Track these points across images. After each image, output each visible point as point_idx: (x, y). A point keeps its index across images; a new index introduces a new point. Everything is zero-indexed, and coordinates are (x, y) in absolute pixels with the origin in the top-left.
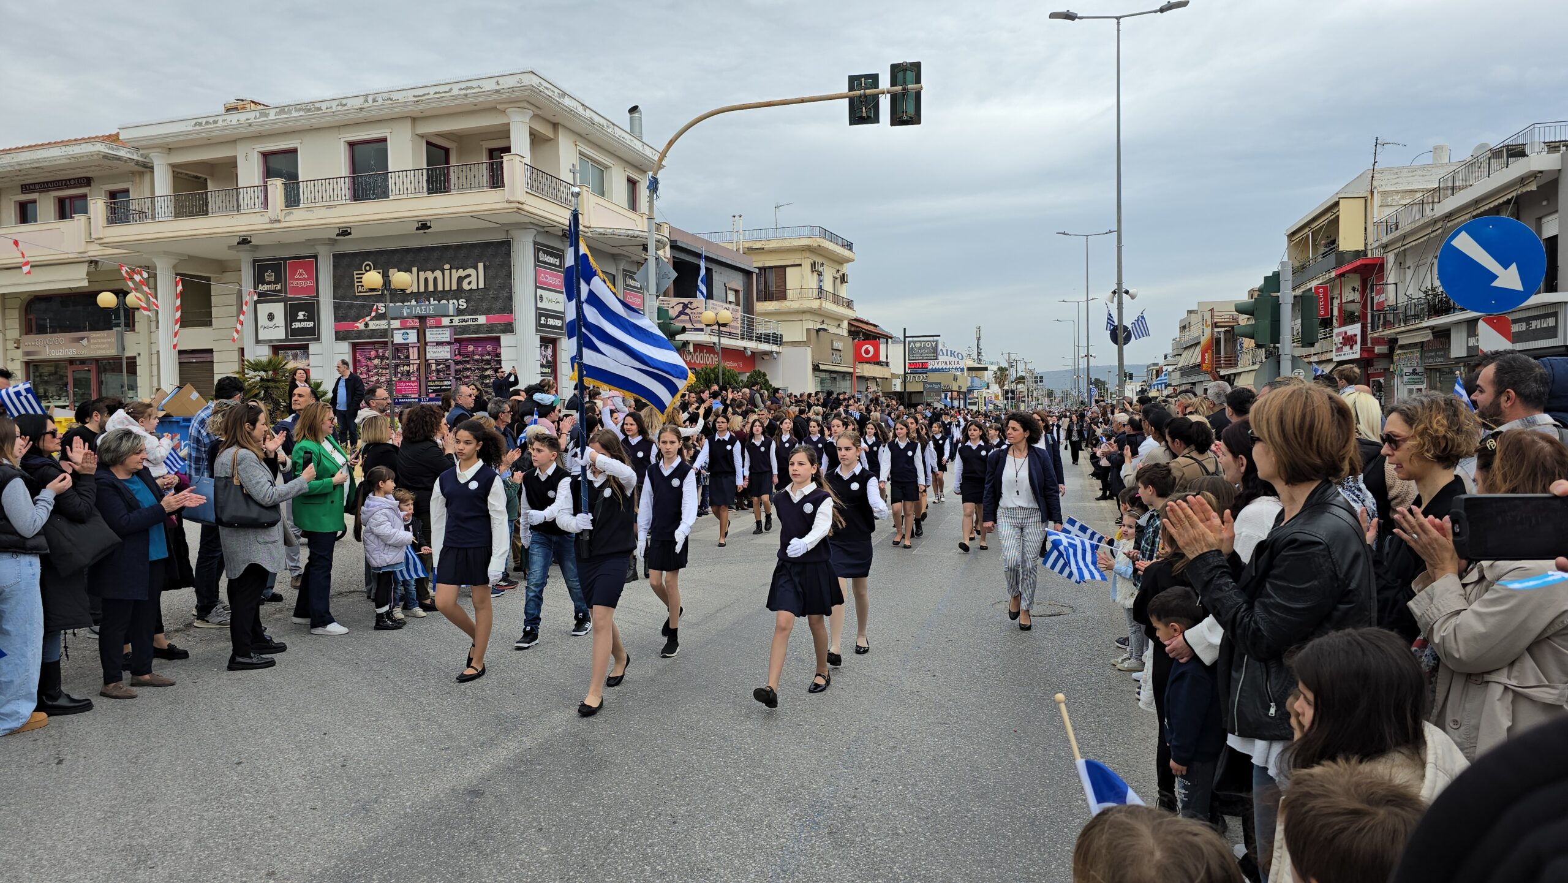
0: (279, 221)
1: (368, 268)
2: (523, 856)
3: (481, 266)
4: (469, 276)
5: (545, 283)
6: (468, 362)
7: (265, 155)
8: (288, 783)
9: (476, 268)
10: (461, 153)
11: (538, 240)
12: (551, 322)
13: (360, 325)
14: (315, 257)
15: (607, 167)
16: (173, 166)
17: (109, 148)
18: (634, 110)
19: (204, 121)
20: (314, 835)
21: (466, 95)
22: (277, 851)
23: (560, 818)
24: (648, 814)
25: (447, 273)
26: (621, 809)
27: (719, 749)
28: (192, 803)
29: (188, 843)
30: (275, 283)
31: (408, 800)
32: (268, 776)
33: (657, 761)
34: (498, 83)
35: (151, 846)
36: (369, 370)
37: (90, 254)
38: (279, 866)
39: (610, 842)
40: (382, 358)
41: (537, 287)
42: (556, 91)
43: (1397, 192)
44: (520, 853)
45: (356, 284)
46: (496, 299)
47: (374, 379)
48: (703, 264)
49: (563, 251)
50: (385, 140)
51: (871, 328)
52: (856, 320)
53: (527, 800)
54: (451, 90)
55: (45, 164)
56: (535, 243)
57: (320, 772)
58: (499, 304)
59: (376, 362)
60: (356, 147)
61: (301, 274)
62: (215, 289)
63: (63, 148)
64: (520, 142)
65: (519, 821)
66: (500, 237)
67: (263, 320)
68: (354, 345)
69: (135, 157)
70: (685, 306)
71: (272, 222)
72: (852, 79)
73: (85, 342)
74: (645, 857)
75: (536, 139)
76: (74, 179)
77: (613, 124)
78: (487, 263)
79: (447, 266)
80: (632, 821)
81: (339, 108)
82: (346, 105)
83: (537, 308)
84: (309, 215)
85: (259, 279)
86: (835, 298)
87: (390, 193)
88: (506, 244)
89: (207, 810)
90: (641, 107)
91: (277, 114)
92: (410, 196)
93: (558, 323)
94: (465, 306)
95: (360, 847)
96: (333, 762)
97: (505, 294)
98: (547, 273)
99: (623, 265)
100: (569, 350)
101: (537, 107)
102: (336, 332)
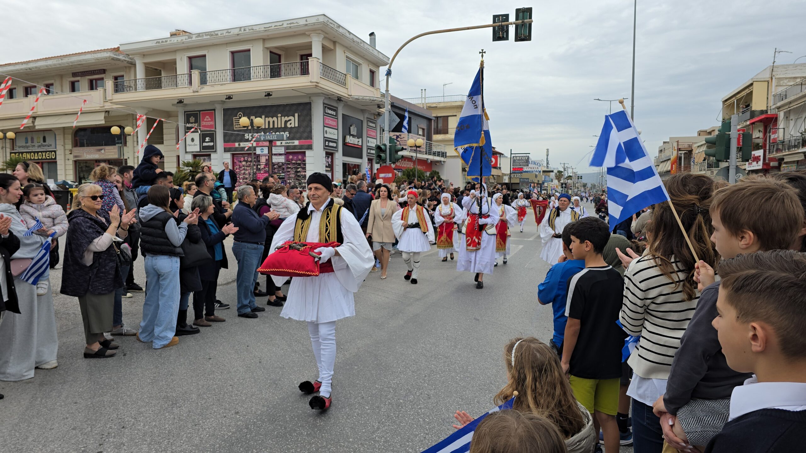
0: (197, 92)
1: (240, 116)
3: (296, 115)
4: (290, 120)
5: (328, 124)
6: (289, 164)
7: (190, 58)
8: (235, 369)
9: (294, 116)
10: (287, 57)
11: (325, 102)
12: (331, 144)
13: (237, 145)
14: (214, 110)
15: (360, 64)
16: (146, 64)
17: (115, 55)
18: (372, 34)
19: (161, 41)
20: (253, 395)
21: (290, 27)
22: (238, 401)
24: (415, 393)
25: (279, 118)
26: (401, 390)
27: (445, 362)
28: (192, 377)
29: (194, 396)
30: (195, 123)
31: (295, 381)
32: (225, 366)
33: (414, 367)
34: (306, 21)
35: (177, 397)
36: (240, 167)
37: (106, 107)
38: (240, 409)
39: (399, 406)
40: (247, 161)
41: (324, 126)
42: (336, 25)
43: (786, 78)
44: (356, 409)
45: (234, 124)
46: (304, 132)
47: (243, 172)
48: (406, 114)
49: (337, 108)
50: (249, 50)
54: (283, 24)
55: (84, 62)
56: (324, 104)
57: (249, 365)
58: (305, 135)
59: (244, 163)
60: (235, 54)
61: (207, 119)
62: (165, 126)
63: (92, 55)
64: (317, 51)
65: (352, 393)
66: (306, 100)
67: (189, 141)
68: (233, 155)
69: (127, 59)
70: (398, 137)
71: (194, 92)
72: (495, 17)
73: (103, 151)
74: (419, 415)
75: (325, 50)
76: (97, 70)
77: (364, 42)
78: (300, 114)
79: (279, 115)
80: (408, 396)
81: (227, 34)
82: (230, 32)
83: (324, 137)
84: (212, 89)
85: (188, 121)
87: (252, 77)
88: (309, 104)
89: (200, 381)
90: (375, 33)
91: (196, 37)
92: (262, 79)
93: (334, 145)
94: (288, 135)
95: (277, 402)
96: (255, 360)
97: (308, 129)
98: (329, 119)
99: (366, 115)
100: (339, 159)
101: (326, 33)
102: (224, 148)
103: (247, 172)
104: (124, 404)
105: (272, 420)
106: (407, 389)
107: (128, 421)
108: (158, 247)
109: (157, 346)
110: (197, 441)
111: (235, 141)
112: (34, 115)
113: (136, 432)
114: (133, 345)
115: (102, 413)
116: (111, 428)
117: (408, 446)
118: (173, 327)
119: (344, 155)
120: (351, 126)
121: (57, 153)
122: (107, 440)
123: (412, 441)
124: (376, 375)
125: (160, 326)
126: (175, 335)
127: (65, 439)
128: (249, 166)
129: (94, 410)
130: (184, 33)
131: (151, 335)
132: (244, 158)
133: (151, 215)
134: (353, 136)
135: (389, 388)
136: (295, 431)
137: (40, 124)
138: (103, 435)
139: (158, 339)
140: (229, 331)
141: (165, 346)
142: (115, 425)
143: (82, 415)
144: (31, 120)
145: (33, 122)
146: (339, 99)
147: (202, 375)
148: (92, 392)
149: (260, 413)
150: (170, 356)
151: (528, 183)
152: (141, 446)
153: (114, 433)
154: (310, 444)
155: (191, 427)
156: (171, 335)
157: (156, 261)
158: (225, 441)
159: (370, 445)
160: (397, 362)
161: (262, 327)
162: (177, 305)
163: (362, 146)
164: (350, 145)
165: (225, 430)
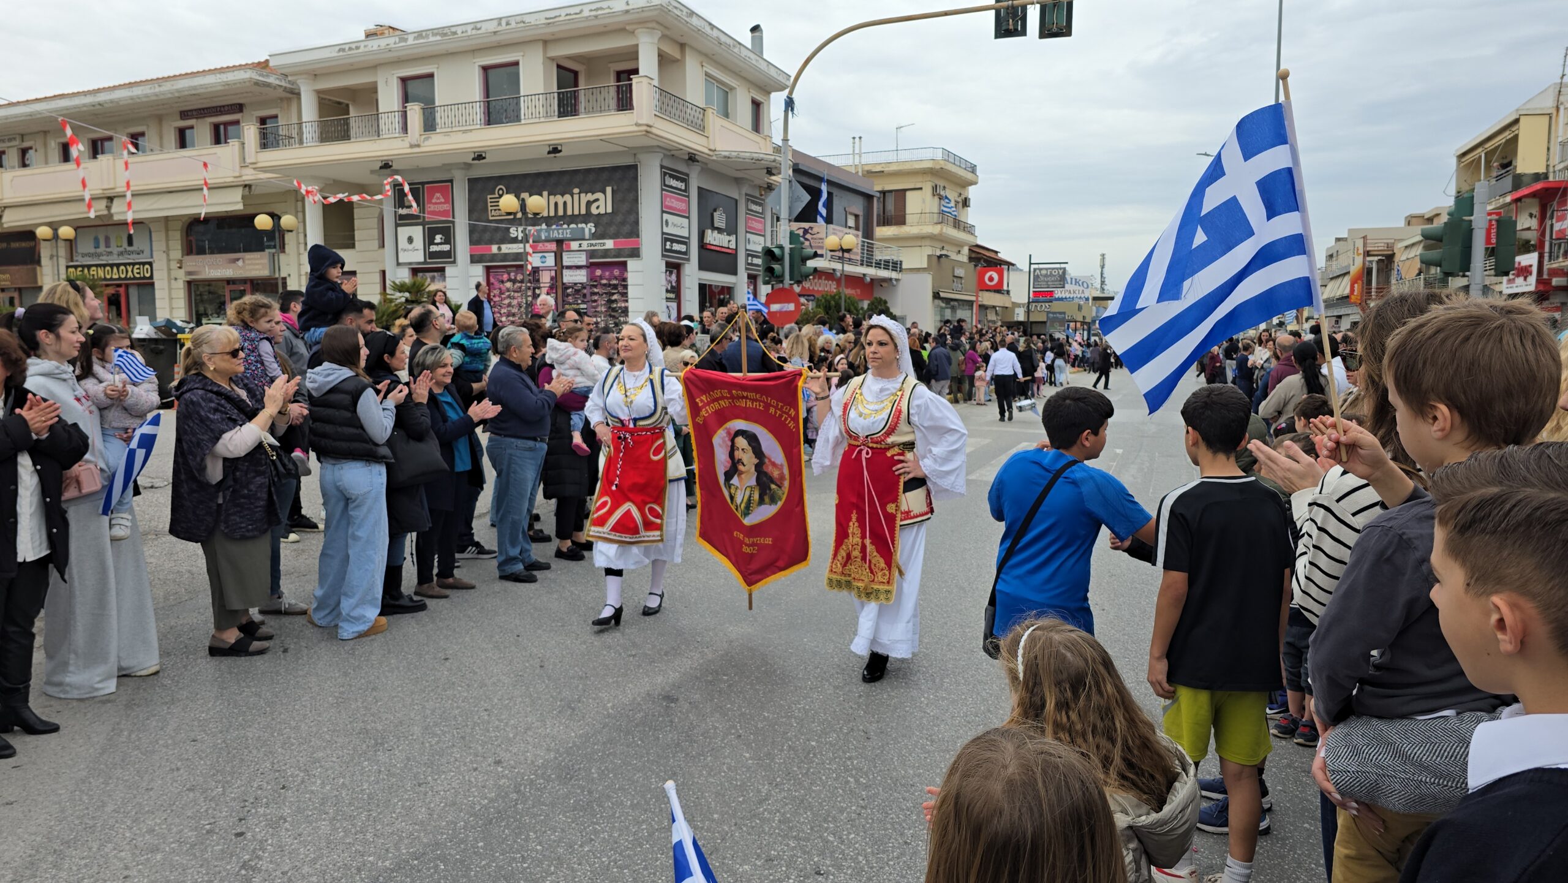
0: (418, 146)
1: (501, 192)
2: (728, 760)
3: (609, 190)
4: (597, 200)
5: (670, 208)
6: (595, 286)
7: (404, 80)
8: (494, 679)
9: (604, 192)
10: (590, 76)
11: (665, 164)
12: (676, 247)
13: (494, 249)
14: (451, 181)
15: (732, 89)
16: (319, 92)
17: (260, 75)
18: (755, 29)
19: (347, 47)
20: (528, 729)
21: (596, 17)
22: (500, 740)
23: (756, 727)
24: (841, 728)
25: (576, 197)
26: (813, 722)
28: (412, 693)
29: (417, 730)
31: (609, 702)
32: (475, 673)
33: (838, 678)
34: (627, 4)
35: (385, 731)
36: (501, 293)
37: (244, 178)
38: (504, 755)
39: (809, 753)
40: (514, 281)
41: (663, 212)
42: (685, 10)
44: (725, 758)
45: (490, 208)
46: (623, 223)
47: (506, 302)
48: (824, 188)
49: (687, 175)
50: (516, 64)
51: (992, 255)
52: (978, 246)
53: (721, 708)
54: (581, 11)
55: (202, 91)
56: (662, 167)
57: (521, 671)
58: (626, 229)
59: (509, 285)
60: (491, 72)
61: (438, 198)
62: (357, 212)
63: (218, 75)
64: (648, 64)
65: (718, 728)
66: (628, 161)
67: (403, 242)
68: (488, 269)
69: (283, 84)
70: (806, 231)
71: (412, 146)
73: (240, 263)
74: (847, 770)
75: (664, 60)
76: (228, 106)
77: (740, 44)
78: (615, 188)
79: (576, 191)
80: (826, 734)
81: (474, 32)
82: (480, 29)
83: (663, 233)
84: (447, 140)
85: (399, 203)
86: (957, 224)
87: (522, 117)
88: (634, 167)
89: (428, 701)
90: (762, 27)
91: (415, 38)
92: (542, 120)
93: (683, 248)
94: (593, 230)
95: (574, 742)
96: (531, 662)
97: (632, 218)
98: (674, 198)
99: (745, 189)
100: (693, 276)
101: (666, 27)
102: (471, 256)
103: (515, 302)
104: (285, 744)
105: (566, 777)
106: (826, 719)
107: (291, 776)
108: (344, 445)
109: (345, 634)
110: (422, 814)
111: (491, 242)
112: (109, 193)
113: (307, 796)
114: (302, 631)
115: (243, 760)
116: (260, 788)
117: (827, 829)
118: (377, 599)
119: (702, 267)
120: (715, 210)
121: (155, 266)
122: (253, 811)
123: (835, 820)
124: (764, 693)
125: (350, 597)
126: (381, 614)
127: (174, 808)
128: (519, 290)
129: (229, 753)
130: (391, 30)
131: (335, 613)
132: (509, 274)
133: (329, 382)
134: (720, 230)
135: (789, 717)
136: (609, 797)
137: (121, 212)
138: (246, 801)
139: (348, 621)
140: (483, 608)
141: (361, 635)
142: (267, 783)
143: (205, 764)
144: (103, 204)
145: (108, 208)
146: (692, 158)
147: (433, 690)
148: (224, 720)
149: (543, 764)
150: (371, 653)
151: (1063, 321)
152: (316, 822)
153: (266, 797)
154: (639, 823)
155: (412, 788)
156: (372, 613)
157: (341, 472)
158: (475, 815)
159: (753, 827)
160: (806, 668)
161: (545, 599)
162: (382, 556)
163: (736, 250)
164: (713, 248)
165: (476, 794)
